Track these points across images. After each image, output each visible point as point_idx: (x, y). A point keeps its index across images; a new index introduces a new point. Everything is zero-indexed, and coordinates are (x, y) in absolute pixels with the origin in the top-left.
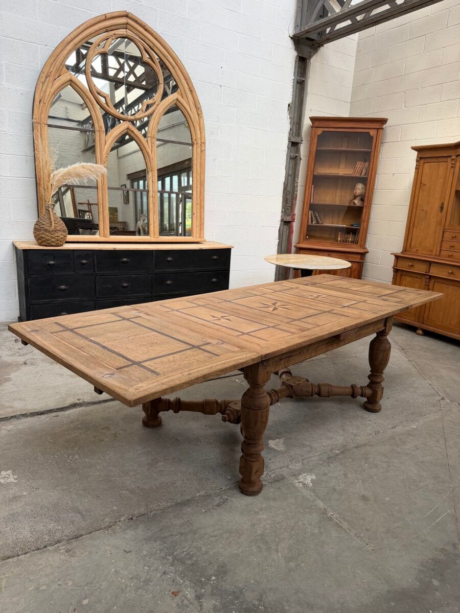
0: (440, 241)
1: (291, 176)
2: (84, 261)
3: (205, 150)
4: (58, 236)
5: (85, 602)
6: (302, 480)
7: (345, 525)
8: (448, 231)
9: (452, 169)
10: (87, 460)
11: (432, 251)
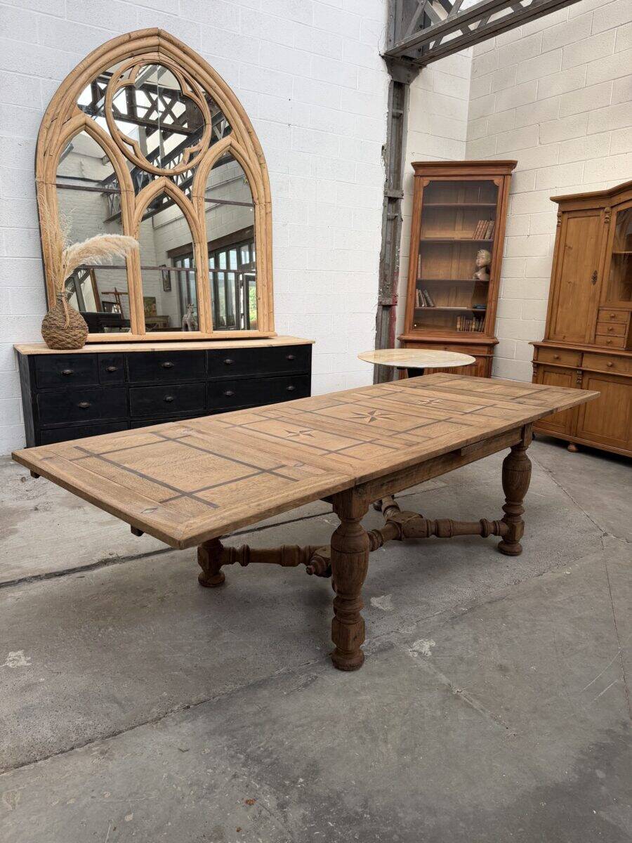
0: (594, 323)
1: (390, 243)
2: (112, 368)
3: (271, 212)
4: (75, 336)
5: (129, 818)
6: (417, 648)
7: (477, 704)
8: (605, 309)
9: (607, 226)
10: (124, 633)
11: (584, 337)
